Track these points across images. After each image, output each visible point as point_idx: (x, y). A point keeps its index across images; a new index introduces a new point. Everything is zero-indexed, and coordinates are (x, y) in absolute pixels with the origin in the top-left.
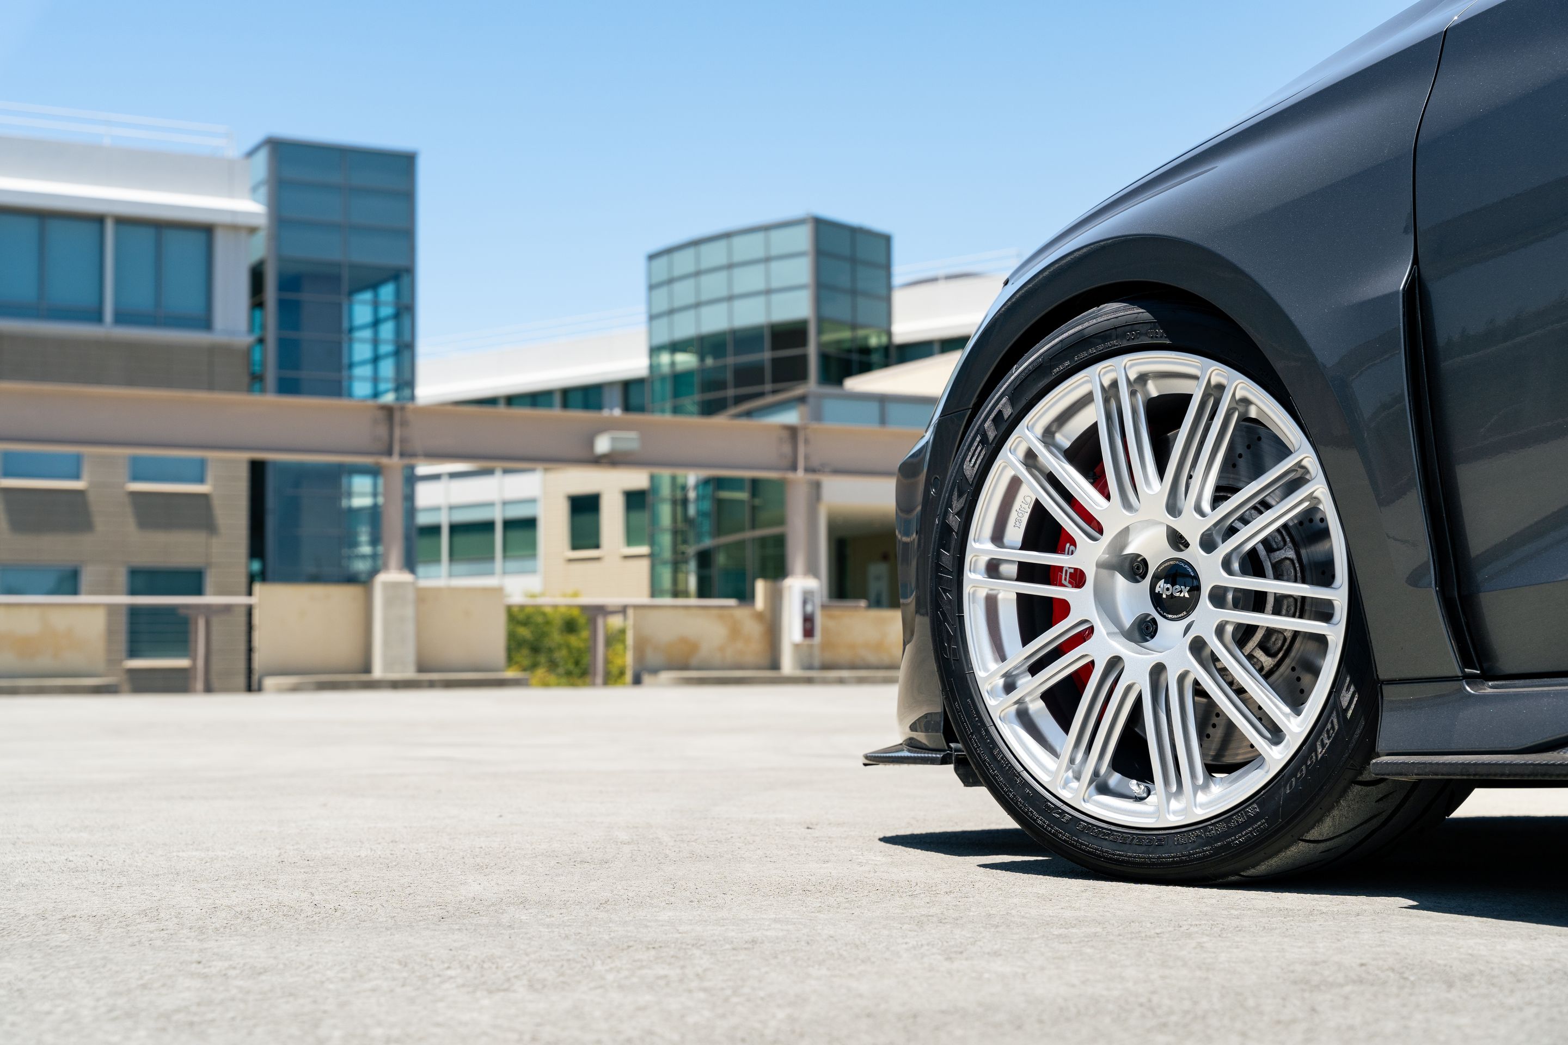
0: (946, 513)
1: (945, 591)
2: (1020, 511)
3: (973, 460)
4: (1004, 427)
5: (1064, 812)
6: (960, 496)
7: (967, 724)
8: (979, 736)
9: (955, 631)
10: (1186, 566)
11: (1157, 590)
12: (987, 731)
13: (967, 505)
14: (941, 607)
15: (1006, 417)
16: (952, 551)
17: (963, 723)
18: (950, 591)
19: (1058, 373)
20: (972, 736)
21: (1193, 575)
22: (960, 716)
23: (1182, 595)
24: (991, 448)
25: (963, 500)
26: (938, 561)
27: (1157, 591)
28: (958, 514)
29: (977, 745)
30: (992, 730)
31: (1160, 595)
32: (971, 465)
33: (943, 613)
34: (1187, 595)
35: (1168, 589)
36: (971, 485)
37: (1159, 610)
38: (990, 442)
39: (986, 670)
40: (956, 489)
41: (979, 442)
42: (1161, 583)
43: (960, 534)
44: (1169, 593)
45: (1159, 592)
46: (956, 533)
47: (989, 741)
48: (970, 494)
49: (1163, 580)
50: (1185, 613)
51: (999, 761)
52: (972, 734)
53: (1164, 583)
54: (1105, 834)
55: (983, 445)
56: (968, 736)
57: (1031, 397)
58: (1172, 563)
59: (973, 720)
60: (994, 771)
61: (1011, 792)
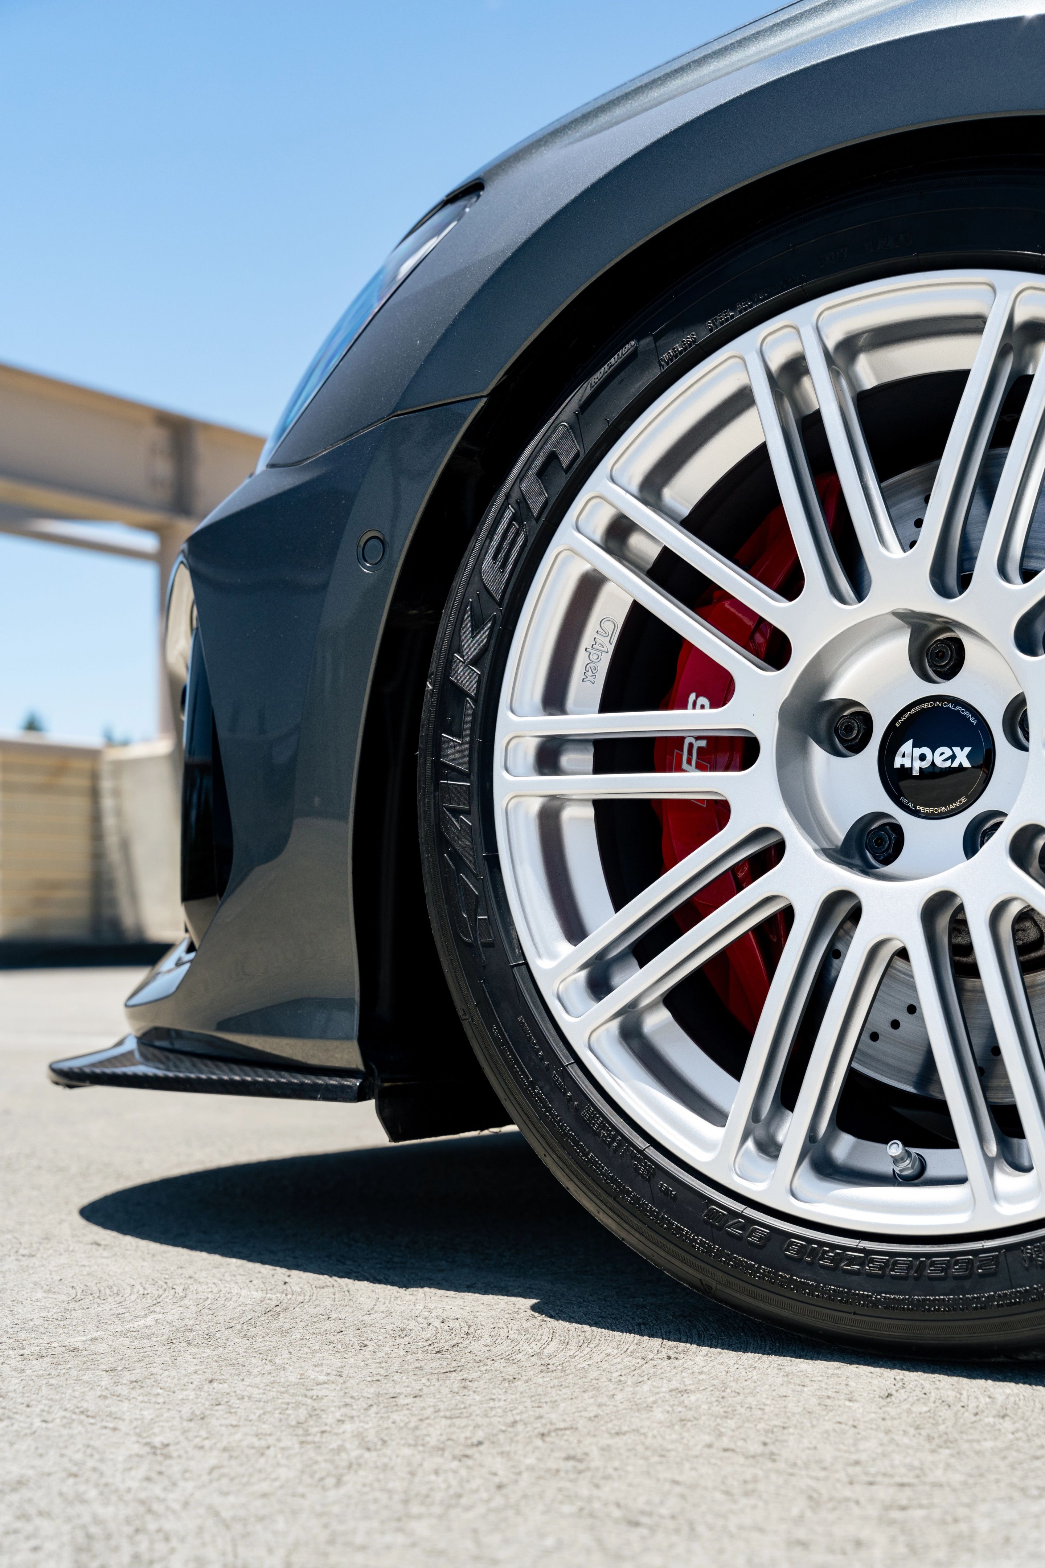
0: (449, 662)
1: (456, 813)
2: (593, 652)
3: (502, 555)
4: (561, 481)
5: (751, 1221)
6: (476, 627)
7: (520, 1066)
8: (547, 1088)
9: (482, 887)
10: (958, 708)
11: (898, 762)
12: (565, 1074)
13: (493, 642)
14: (448, 844)
15: (565, 462)
16: (467, 732)
17: (511, 1068)
18: (467, 813)
19: (672, 360)
20: (534, 1089)
21: (975, 722)
22: (502, 1053)
23: (956, 764)
24: (537, 527)
25: (483, 636)
26: (438, 757)
27: (897, 765)
28: (476, 662)
29: (545, 1106)
30: (575, 1072)
31: (905, 772)
32: (498, 564)
33: (456, 857)
34: (967, 764)
35: (923, 757)
36: (500, 604)
37: (905, 801)
38: (535, 514)
39: (552, 956)
40: (468, 615)
41: (514, 518)
42: (907, 747)
43: (481, 702)
44: (925, 764)
45: (902, 766)
46: (475, 700)
47: (569, 1094)
48: (499, 622)
49: (911, 741)
50: (963, 800)
51: (597, 1134)
52: (533, 1084)
53: (914, 746)
54: (852, 1261)
55: (521, 524)
56: (525, 1091)
57: (616, 415)
58: (925, 706)
59: (534, 1057)
60: (586, 1155)
61: (628, 1193)
